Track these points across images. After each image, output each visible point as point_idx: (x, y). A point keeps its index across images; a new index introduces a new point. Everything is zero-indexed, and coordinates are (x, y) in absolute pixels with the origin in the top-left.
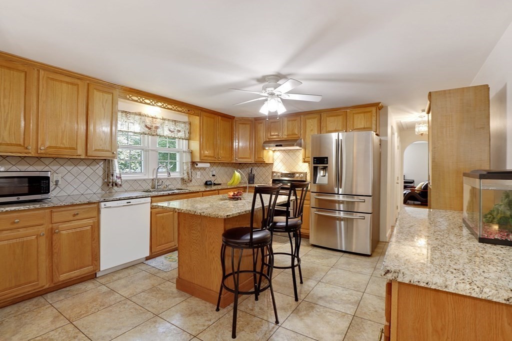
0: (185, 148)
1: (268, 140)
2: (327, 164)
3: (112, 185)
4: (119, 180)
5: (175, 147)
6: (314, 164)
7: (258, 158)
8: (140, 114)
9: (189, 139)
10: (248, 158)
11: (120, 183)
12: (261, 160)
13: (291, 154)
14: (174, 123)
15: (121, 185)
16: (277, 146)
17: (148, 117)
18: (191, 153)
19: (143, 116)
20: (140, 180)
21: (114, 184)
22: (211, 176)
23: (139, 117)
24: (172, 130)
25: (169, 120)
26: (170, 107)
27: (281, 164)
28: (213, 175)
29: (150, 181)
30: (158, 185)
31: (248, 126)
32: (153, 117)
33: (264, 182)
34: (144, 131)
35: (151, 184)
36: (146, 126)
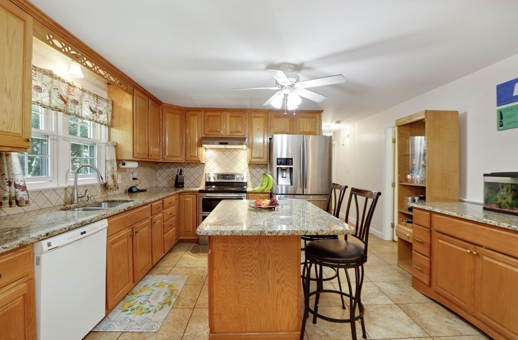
0: (104, 139)
1: (204, 136)
2: (292, 165)
3: (10, 203)
4: (25, 193)
5: (87, 137)
6: (277, 165)
7: (191, 156)
8: (50, 74)
9: (110, 126)
10: (179, 157)
11: (25, 198)
12: (196, 159)
13: (227, 153)
14: (95, 99)
15: (27, 202)
16: (221, 143)
17: (63, 81)
18: (115, 146)
19: (56, 78)
20: (47, 190)
21: (14, 201)
22: (131, 180)
23: (50, 79)
24: (93, 109)
25: (90, 93)
26: (101, 71)
27: (215, 164)
28: (134, 179)
29: (63, 190)
30: (78, 197)
31: (178, 117)
32: (69, 84)
33: (192, 185)
34: (57, 105)
35: (63, 196)
36: (61, 97)
